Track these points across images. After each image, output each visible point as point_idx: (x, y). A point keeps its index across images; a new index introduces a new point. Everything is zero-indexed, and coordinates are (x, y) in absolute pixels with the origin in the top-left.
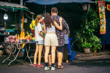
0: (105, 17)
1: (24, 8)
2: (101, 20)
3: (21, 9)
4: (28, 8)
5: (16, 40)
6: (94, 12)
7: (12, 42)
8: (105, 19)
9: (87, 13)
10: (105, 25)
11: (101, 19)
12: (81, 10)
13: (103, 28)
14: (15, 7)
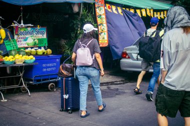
0: (105, 22)
2: (99, 27)
6: (89, 14)
8: (105, 25)
9: (79, 16)
10: (106, 33)
11: (100, 25)
12: (70, 12)
13: (104, 38)
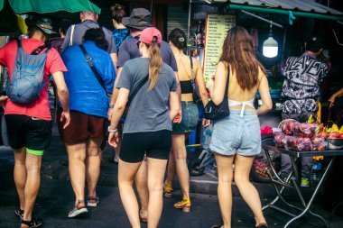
1: (328, 13)
3: (317, 15)
4: (340, 13)
5: (316, 140)
7: (300, 146)
14: (296, 10)
